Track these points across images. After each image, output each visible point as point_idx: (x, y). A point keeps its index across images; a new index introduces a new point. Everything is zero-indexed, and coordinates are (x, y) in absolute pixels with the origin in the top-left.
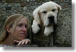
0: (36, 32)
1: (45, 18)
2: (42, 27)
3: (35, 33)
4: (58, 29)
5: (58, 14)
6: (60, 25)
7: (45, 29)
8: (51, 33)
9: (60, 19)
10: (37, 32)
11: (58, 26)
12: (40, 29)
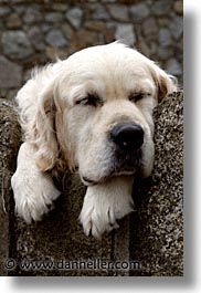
0: (35, 217)
1: (89, 132)
2: (70, 183)
3: (28, 221)
4: (155, 201)
5: (157, 114)
6: (170, 178)
7: (86, 198)
8: (117, 221)
9: (169, 146)
10: (44, 216)
11: (158, 183)
12: (56, 194)
